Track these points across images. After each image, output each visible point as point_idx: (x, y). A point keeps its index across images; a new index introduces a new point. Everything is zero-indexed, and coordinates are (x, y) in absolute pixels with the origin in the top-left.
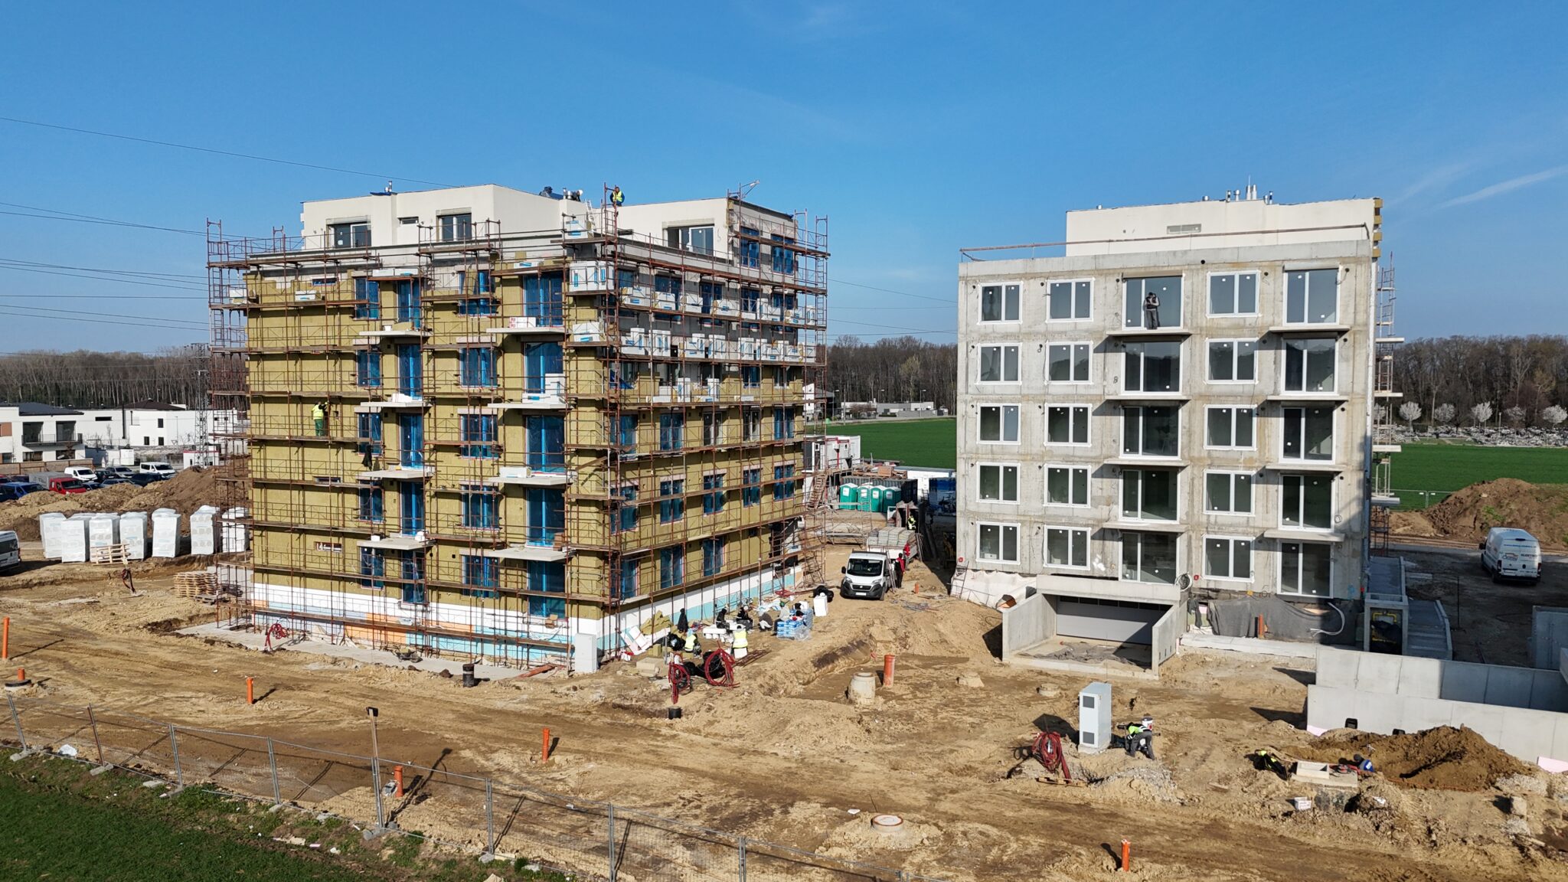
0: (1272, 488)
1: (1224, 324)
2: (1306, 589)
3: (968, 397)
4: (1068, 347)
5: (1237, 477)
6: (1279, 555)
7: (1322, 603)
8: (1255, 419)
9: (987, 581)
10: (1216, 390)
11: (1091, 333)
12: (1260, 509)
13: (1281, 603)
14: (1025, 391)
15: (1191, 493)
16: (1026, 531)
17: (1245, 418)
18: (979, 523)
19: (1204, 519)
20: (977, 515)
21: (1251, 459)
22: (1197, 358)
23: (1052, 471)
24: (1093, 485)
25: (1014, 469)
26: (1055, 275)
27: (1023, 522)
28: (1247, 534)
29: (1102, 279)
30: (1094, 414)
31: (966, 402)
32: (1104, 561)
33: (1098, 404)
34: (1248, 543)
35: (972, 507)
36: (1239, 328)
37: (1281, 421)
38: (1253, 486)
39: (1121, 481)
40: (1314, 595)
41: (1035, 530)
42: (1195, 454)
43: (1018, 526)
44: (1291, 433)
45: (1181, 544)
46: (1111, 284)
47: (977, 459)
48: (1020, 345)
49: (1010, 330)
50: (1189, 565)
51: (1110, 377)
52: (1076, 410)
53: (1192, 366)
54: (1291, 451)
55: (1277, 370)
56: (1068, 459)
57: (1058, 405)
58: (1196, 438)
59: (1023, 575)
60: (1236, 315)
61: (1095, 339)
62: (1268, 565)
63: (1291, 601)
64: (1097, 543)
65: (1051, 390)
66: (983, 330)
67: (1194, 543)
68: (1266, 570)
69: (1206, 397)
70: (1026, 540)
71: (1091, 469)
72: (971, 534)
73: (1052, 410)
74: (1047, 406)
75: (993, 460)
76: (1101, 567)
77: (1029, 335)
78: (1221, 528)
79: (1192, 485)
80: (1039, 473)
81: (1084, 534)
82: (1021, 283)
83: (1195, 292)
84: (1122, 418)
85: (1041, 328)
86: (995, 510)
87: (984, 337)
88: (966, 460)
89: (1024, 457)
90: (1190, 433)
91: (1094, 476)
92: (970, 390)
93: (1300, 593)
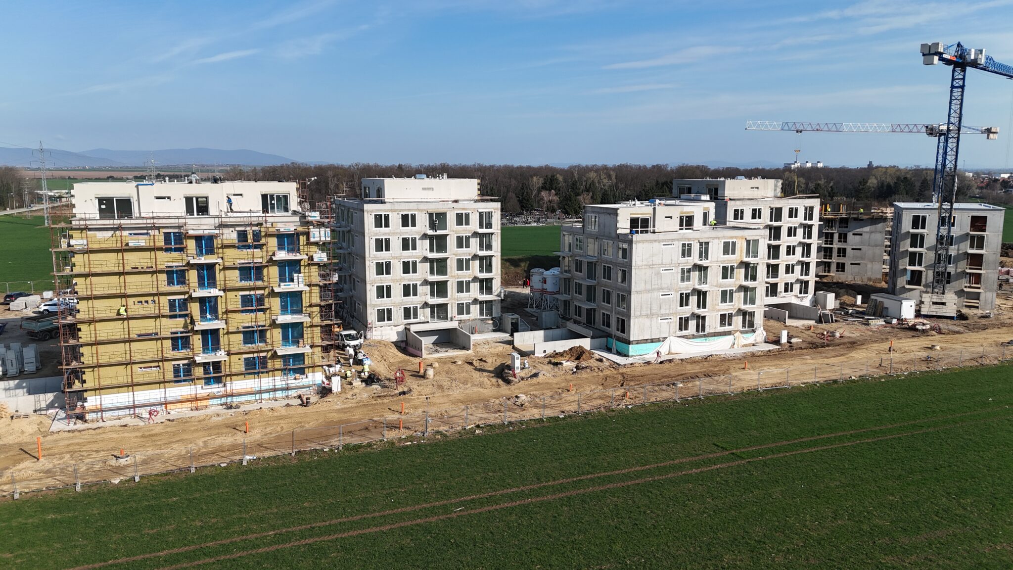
0: (476, 284)
1: (461, 230)
2: (486, 316)
3: (370, 259)
4: (409, 238)
5: (466, 281)
6: (479, 305)
7: (492, 319)
8: (471, 262)
9: (382, 331)
10: (459, 252)
11: (417, 233)
12: (473, 291)
13: (479, 321)
14: (393, 256)
15: (452, 288)
16: (395, 309)
17: (468, 261)
18: (376, 309)
19: (456, 297)
20: (376, 305)
21: (470, 275)
22: (452, 241)
23: (404, 285)
24: (420, 289)
25: (390, 286)
26: (403, 210)
27: (394, 306)
28: (469, 300)
29: (420, 213)
30: (419, 263)
31: (369, 261)
32: (424, 316)
33: (420, 259)
34: (469, 303)
35: (373, 303)
36: (465, 230)
37: (478, 261)
38: (471, 284)
39: (429, 286)
40: (489, 317)
41: (399, 308)
42: (453, 275)
43: (392, 307)
44: (481, 266)
45: (449, 307)
46: (423, 215)
47: (375, 283)
48: (391, 238)
49: (386, 232)
50: (452, 313)
51: (424, 249)
52: (413, 261)
53: (451, 244)
54: (481, 271)
55: (476, 245)
56: (409, 280)
57: (406, 260)
58: (453, 269)
59: (395, 326)
60: (464, 226)
61: (419, 235)
62: (476, 309)
63: (482, 320)
64: (422, 310)
65: (403, 255)
66: (375, 232)
67: (453, 305)
68: (475, 309)
69: (456, 255)
70: (395, 312)
71: (419, 283)
72: (373, 313)
73: (404, 262)
74: (402, 260)
75: (381, 283)
76: (423, 318)
77: (394, 234)
78: (461, 299)
79: (452, 285)
80: (400, 286)
81: (417, 307)
82: (390, 213)
83: (451, 219)
84: (429, 264)
85: (398, 231)
86: (383, 303)
87: (376, 234)
88: (370, 284)
89: (394, 281)
90: (451, 268)
91: (420, 285)
92: (371, 256)
93: (485, 317)
